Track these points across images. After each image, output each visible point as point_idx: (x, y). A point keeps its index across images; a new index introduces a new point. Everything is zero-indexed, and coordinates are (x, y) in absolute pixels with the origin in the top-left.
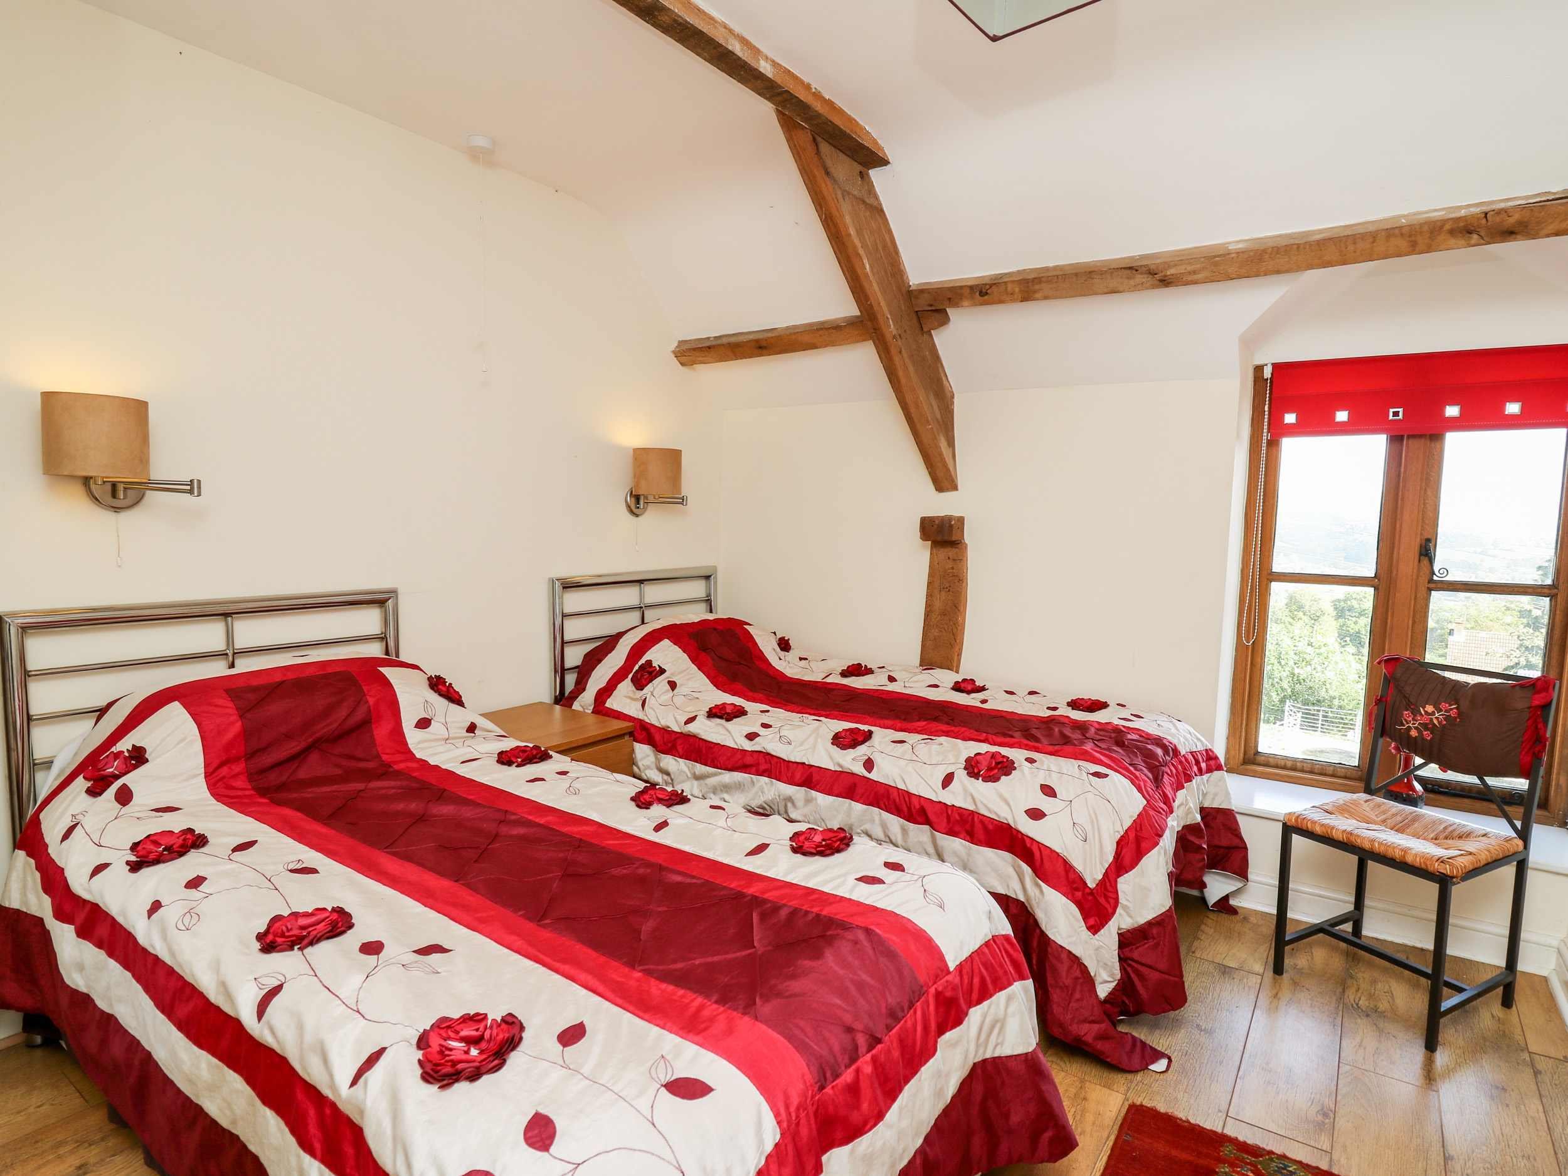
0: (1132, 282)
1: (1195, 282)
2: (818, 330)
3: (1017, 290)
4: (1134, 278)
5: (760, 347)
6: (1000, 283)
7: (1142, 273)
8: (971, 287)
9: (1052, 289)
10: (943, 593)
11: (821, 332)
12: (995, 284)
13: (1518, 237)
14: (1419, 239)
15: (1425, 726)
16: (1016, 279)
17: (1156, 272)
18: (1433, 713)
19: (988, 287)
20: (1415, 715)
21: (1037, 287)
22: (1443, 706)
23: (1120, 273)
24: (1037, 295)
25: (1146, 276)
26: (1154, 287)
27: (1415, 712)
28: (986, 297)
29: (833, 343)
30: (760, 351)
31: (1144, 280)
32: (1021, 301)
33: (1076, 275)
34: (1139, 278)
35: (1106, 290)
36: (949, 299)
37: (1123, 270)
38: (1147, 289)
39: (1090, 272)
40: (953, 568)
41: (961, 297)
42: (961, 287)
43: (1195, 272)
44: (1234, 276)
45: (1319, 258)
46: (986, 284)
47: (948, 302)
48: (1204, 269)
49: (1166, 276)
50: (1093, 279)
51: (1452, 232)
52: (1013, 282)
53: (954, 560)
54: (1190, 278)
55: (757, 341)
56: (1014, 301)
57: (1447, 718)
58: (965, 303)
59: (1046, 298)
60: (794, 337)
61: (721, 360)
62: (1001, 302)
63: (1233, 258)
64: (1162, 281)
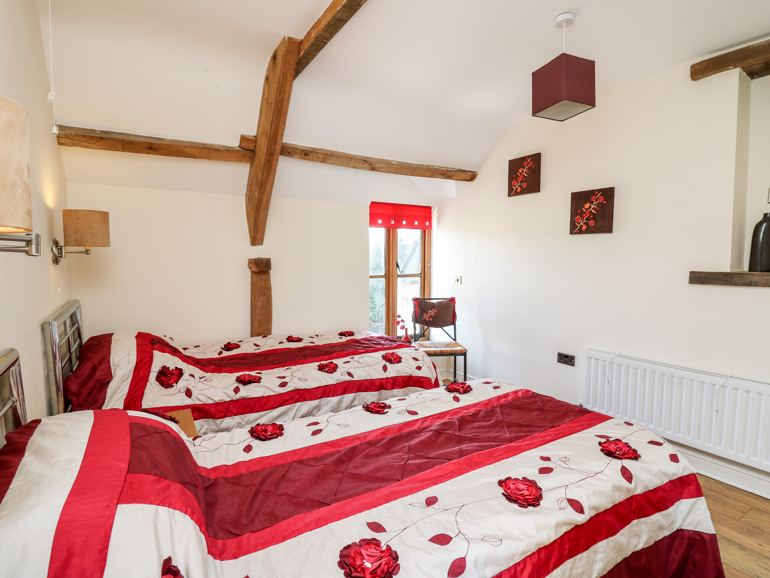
0: (363, 166)
1: (381, 171)
2: (203, 148)
3: (321, 157)
4: (364, 165)
5: (150, 148)
6: (316, 152)
7: (368, 164)
8: (302, 150)
9: (335, 160)
10: (261, 297)
11: (203, 150)
12: (314, 152)
13: (450, 179)
14: (434, 173)
15: (430, 317)
16: (323, 153)
17: (372, 164)
18: (432, 313)
19: (310, 152)
20: (427, 314)
21: (330, 158)
22: (433, 310)
23: (361, 162)
24: (328, 162)
25: (368, 165)
26: (369, 170)
27: (427, 313)
28: (307, 156)
29: (208, 158)
30: (149, 151)
31: (367, 166)
32: (321, 162)
33: (347, 158)
34: (366, 165)
35: (353, 167)
36: (289, 153)
37: (363, 161)
38: (366, 170)
39: (352, 158)
40: (265, 284)
41: (295, 153)
42: (298, 149)
43: (382, 168)
44: (392, 172)
45: (413, 173)
46: (310, 151)
47: (288, 153)
48: (385, 168)
49: (374, 167)
50: (351, 161)
51: (440, 174)
52: (322, 153)
53: (265, 280)
54: (380, 170)
55: (150, 144)
56: (318, 161)
57: (435, 313)
58: (296, 157)
59: (331, 164)
60: (182, 148)
61: (105, 149)
62: (312, 160)
63: (394, 166)
64: (372, 168)
